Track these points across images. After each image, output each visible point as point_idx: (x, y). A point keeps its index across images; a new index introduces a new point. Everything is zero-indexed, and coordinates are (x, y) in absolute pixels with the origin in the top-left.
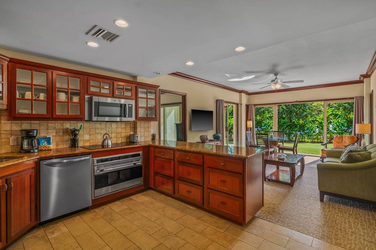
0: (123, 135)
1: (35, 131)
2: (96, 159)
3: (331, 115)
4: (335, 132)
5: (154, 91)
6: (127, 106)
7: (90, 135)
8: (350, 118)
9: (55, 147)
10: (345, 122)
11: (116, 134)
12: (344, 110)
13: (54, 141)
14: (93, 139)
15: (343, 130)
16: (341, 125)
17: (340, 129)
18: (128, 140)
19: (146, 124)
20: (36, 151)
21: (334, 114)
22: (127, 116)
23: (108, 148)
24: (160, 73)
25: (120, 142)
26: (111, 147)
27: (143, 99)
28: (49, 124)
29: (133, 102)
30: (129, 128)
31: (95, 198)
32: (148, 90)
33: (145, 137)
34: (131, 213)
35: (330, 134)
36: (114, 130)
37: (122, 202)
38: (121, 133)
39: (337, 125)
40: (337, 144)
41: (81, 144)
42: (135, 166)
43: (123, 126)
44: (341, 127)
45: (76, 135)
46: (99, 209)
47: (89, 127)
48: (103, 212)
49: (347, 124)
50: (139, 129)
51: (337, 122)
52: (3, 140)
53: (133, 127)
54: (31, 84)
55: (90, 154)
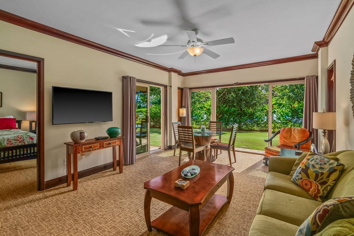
3: (275, 104)
4: (279, 121)
8: (294, 107)
10: (290, 111)
12: (289, 99)
15: (287, 120)
16: (285, 115)
17: (284, 119)
21: (278, 103)
35: (274, 124)
39: (281, 115)
40: (285, 140)
44: (285, 116)
49: (292, 114)
51: (281, 112)
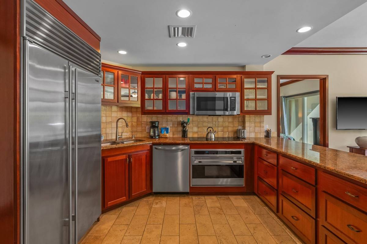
0: (230, 129)
1: (157, 123)
2: (193, 150)
5: (266, 79)
6: (229, 99)
7: (198, 128)
9: (171, 136)
11: (222, 128)
13: (171, 131)
14: (201, 132)
18: (236, 136)
19: (257, 119)
20: (157, 137)
22: (229, 109)
23: (211, 141)
24: (270, 56)
25: (227, 136)
26: (214, 141)
27: (251, 90)
28: (168, 118)
29: (238, 94)
30: (238, 123)
31: (193, 186)
32: (257, 79)
33: (255, 133)
34: (219, 213)
36: (221, 124)
37: (218, 199)
38: (228, 127)
41: (190, 135)
42: (235, 164)
43: (230, 119)
45: (184, 127)
46: (197, 197)
47: (197, 120)
48: (198, 201)
50: (247, 124)
52: (143, 128)
53: (242, 122)
54: (153, 88)
55: (189, 145)
